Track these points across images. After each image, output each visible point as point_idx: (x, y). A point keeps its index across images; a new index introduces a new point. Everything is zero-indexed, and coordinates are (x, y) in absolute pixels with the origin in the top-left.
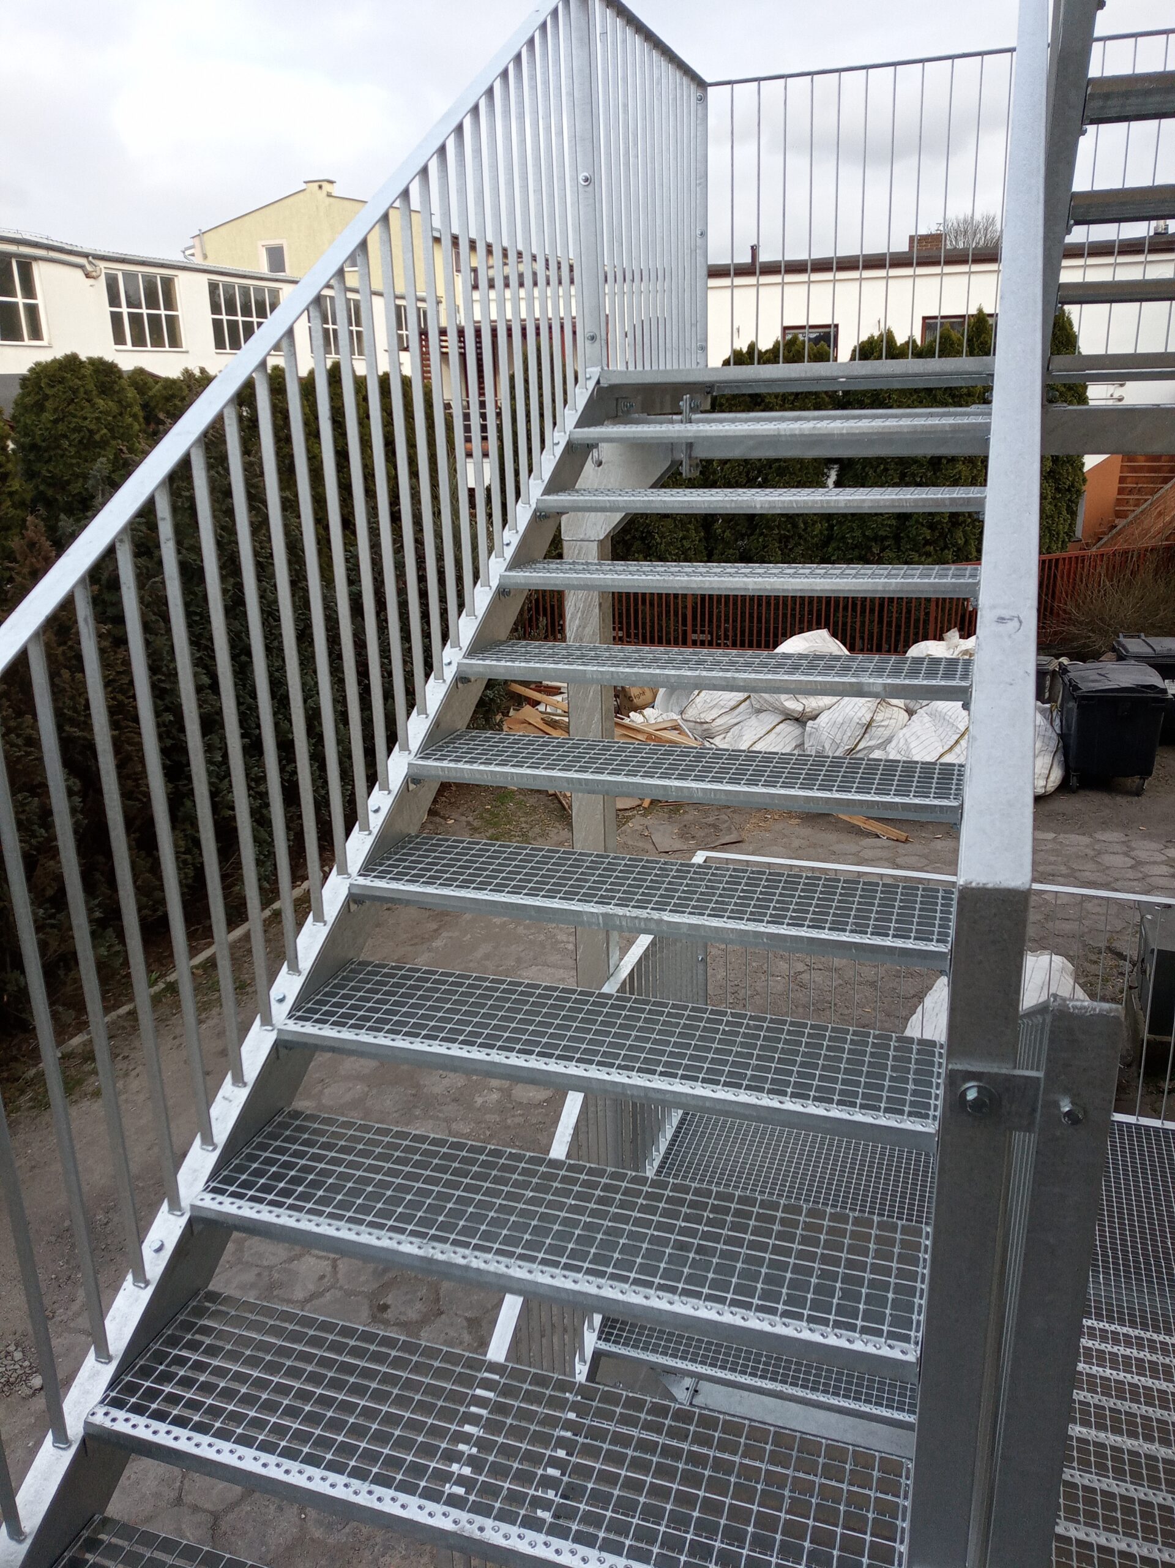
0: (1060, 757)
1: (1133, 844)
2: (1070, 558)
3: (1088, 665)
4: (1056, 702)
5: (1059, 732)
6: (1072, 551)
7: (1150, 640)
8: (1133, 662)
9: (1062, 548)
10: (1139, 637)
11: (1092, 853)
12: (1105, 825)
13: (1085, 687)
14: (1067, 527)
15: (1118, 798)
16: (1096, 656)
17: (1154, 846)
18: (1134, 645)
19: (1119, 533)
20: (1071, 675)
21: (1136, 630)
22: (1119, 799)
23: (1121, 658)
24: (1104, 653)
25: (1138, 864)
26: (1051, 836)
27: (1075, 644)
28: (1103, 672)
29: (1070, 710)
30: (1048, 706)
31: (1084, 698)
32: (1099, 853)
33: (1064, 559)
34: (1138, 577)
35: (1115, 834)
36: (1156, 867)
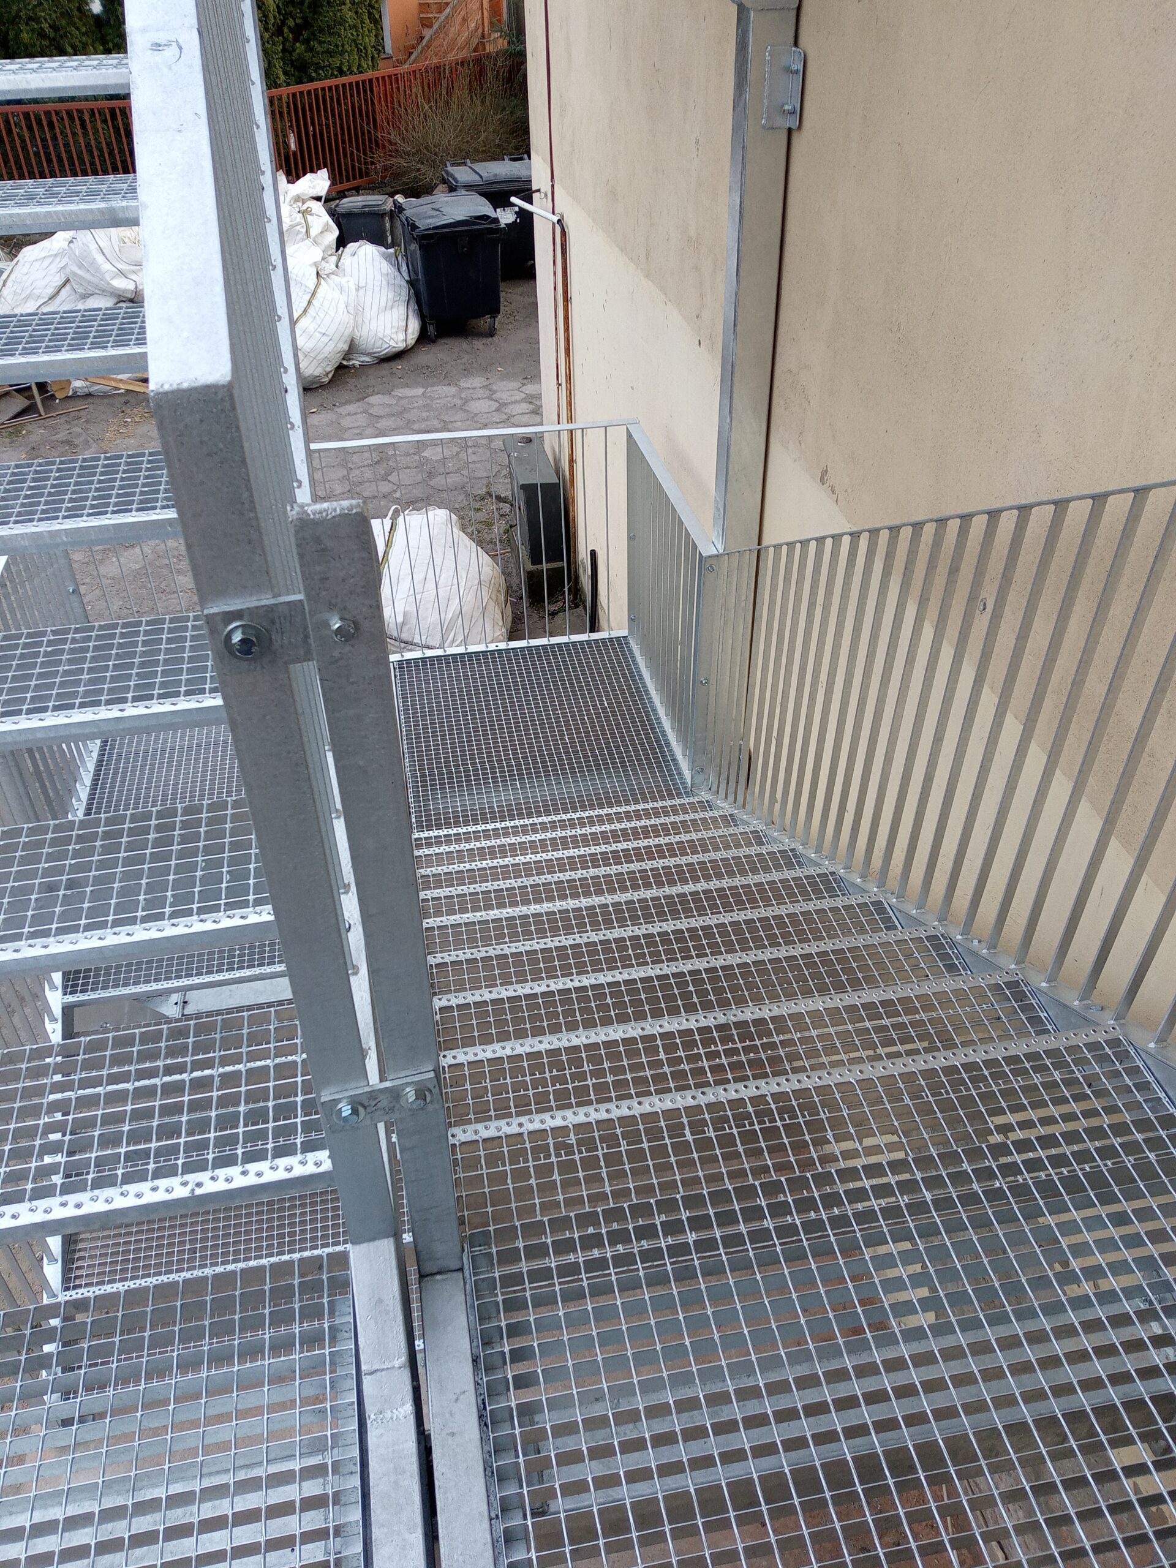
0: (413, 305)
1: (495, 387)
2: (383, 78)
3: (422, 200)
4: (399, 246)
5: (407, 278)
6: (384, 69)
7: (478, 166)
8: (464, 192)
9: (373, 66)
10: (465, 164)
11: (459, 402)
12: (467, 372)
13: (423, 224)
14: (373, 39)
15: (474, 342)
16: (429, 190)
17: (514, 384)
18: (462, 174)
19: (428, 46)
20: (408, 213)
21: (463, 157)
22: (477, 343)
23: (452, 189)
24: (436, 186)
25: (503, 405)
26: (420, 391)
27: (405, 179)
28: (437, 207)
29: (413, 253)
30: (392, 250)
31: (424, 237)
32: (466, 401)
33: (377, 79)
34: (454, 97)
35: (478, 379)
36: (517, 406)
